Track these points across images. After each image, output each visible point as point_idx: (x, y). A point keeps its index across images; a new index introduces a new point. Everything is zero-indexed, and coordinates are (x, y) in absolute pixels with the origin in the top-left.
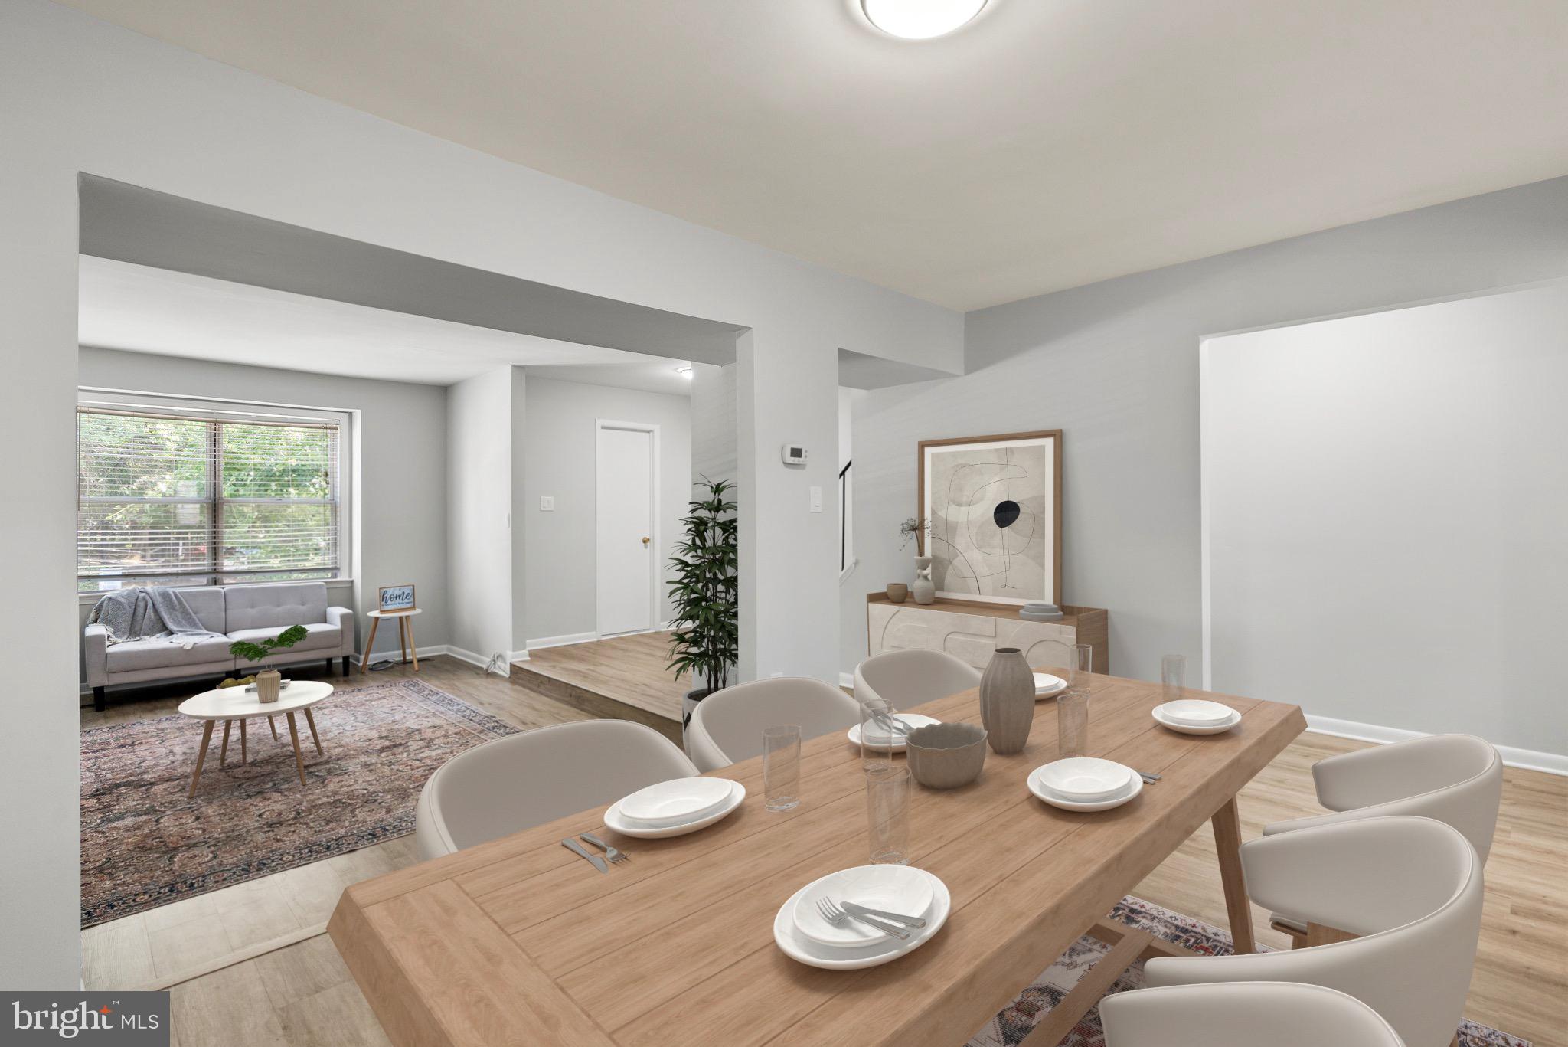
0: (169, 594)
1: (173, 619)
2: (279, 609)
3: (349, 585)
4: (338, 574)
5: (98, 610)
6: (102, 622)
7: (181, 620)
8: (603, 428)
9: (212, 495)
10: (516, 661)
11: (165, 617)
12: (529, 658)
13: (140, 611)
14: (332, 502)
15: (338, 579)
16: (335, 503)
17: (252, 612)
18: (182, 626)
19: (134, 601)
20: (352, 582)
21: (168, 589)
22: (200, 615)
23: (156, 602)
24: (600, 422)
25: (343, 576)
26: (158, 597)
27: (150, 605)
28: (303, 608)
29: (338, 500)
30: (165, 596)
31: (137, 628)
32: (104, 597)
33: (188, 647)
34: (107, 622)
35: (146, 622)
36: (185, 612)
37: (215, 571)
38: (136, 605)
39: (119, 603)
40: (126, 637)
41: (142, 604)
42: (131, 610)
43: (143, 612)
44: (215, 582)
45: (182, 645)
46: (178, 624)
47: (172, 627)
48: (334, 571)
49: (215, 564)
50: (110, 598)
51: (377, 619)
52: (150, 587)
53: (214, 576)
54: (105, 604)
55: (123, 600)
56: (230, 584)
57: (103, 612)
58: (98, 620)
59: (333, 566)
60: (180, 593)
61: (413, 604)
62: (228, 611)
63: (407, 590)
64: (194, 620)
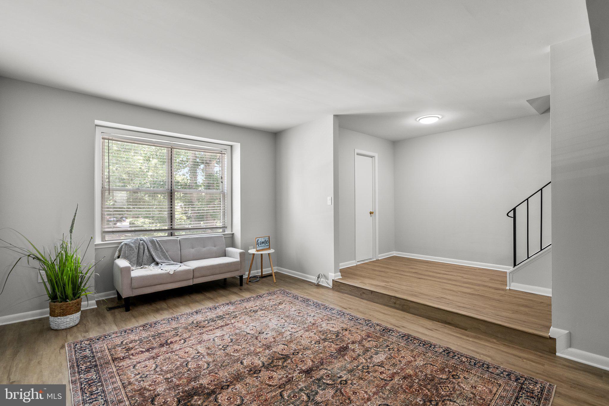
0: (154, 242)
1: (157, 255)
2: (204, 249)
3: (231, 236)
4: (226, 230)
5: (120, 251)
6: (122, 258)
7: (161, 255)
8: (358, 154)
9: (170, 187)
10: (336, 279)
11: (154, 254)
12: (341, 277)
13: (141, 251)
14: (222, 192)
15: (226, 233)
16: (224, 193)
17: (192, 251)
18: (161, 259)
19: (138, 245)
20: (233, 234)
21: (154, 238)
22: (169, 253)
23: (148, 246)
24: (357, 151)
25: (228, 232)
26: (149, 243)
27: (146, 248)
28: (215, 248)
29: (226, 191)
30: (152, 242)
31: (140, 261)
32: (122, 243)
33: (172, 273)
34: (126, 258)
35: (145, 257)
36: (162, 251)
37: (172, 229)
38: (139, 248)
39: (131, 247)
40: (135, 266)
41: (142, 247)
42: (136, 251)
43: (142, 251)
44: (172, 235)
45: (168, 272)
46: (160, 258)
47: (157, 260)
48: (224, 229)
49: (172, 225)
50: (126, 244)
51: (254, 254)
52: (145, 237)
53: (171, 231)
54: (123, 247)
55: (132, 245)
56: (181, 235)
57: (122, 252)
58: (120, 257)
59: (223, 226)
60: (159, 240)
61: (269, 246)
62: (181, 250)
63: (267, 239)
64: (167, 256)
